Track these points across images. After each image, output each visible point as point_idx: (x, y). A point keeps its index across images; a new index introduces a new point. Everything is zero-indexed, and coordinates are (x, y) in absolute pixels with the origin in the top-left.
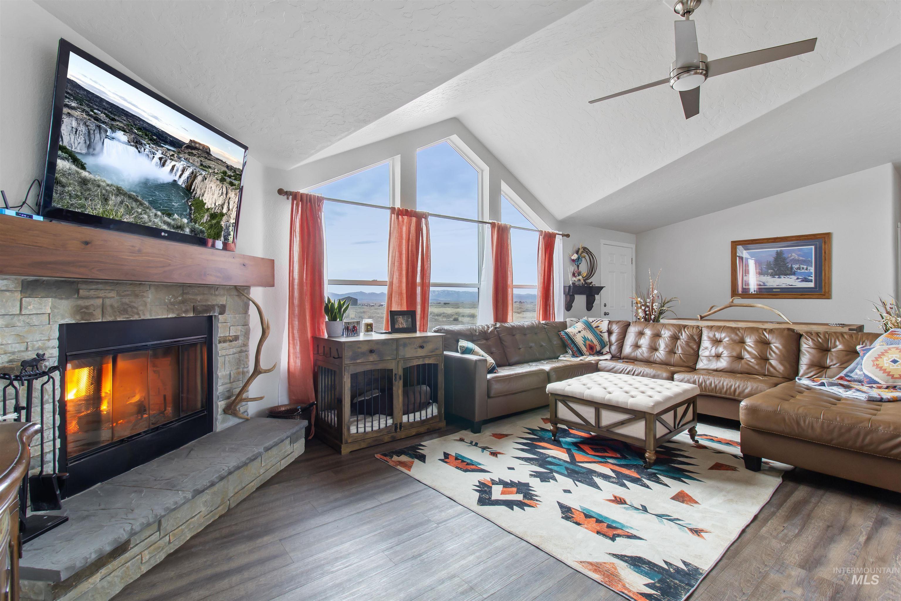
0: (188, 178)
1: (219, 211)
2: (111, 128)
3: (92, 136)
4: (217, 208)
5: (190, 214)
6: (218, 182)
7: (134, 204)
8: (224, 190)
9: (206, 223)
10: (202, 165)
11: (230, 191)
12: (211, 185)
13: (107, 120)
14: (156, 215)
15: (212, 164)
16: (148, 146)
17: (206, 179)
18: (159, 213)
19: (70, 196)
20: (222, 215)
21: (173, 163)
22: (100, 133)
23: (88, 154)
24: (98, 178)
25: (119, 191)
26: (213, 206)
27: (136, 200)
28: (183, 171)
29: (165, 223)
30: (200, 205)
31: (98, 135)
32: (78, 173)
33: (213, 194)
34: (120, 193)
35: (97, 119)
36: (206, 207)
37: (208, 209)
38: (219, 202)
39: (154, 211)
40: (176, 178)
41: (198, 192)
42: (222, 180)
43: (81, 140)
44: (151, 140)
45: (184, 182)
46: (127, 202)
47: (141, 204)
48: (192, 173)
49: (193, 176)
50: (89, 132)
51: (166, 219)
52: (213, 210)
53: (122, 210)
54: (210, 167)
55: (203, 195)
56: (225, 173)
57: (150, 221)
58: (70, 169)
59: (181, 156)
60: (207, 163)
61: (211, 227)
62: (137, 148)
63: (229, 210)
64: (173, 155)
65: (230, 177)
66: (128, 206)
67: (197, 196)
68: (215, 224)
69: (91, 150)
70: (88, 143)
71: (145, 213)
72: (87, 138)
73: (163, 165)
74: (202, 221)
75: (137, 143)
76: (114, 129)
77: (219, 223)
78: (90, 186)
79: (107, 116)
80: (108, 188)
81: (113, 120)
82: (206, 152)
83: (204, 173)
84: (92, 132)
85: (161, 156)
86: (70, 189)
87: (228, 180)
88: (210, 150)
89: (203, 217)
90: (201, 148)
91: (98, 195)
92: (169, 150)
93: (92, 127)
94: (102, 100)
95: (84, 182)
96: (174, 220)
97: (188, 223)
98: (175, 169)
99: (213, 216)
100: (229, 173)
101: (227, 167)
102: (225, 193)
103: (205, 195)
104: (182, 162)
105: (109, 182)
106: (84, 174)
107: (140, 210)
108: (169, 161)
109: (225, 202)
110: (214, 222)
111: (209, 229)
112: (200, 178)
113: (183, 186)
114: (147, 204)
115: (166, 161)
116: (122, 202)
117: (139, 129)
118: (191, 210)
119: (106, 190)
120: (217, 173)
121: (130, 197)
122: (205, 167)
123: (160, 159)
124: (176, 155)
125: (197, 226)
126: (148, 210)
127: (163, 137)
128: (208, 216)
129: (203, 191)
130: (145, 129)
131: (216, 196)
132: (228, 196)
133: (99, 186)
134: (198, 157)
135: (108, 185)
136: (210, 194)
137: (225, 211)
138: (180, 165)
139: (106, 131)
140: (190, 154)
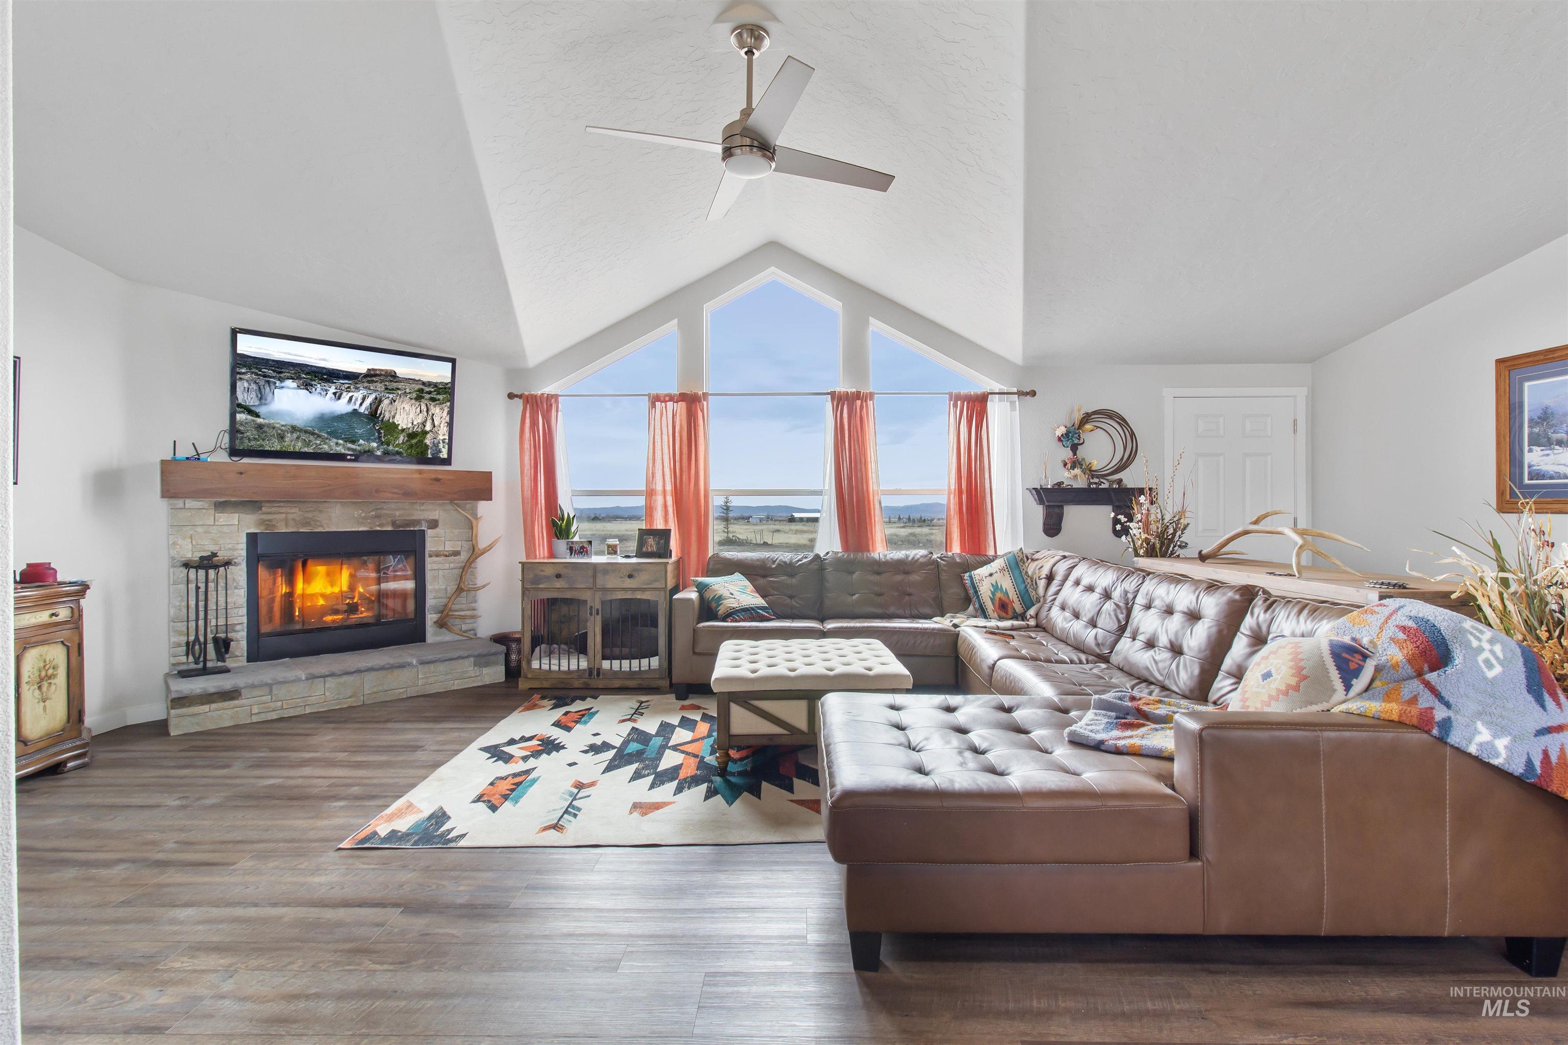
0: (371, 404)
1: (419, 430)
2: (279, 380)
3: (263, 390)
4: (416, 427)
5: (380, 437)
6: (413, 401)
7: (312, 438)
8: (424, 408)
9: (402, 443)
10: (387, 389)
11: (432, 408)
12: (403, 406)
13: (274, 374)
14: (337, 444)
15: (400, 385)
16: (319, 385)
17: (395, 401)
18: (341, 442)
19: (249, 440)
20: (426, 433)
21: (350, 394)
22: (269, 386)
23: (260, 405)
24: (272, 421)
25: (294, 429)
26: (410, 425)
27: (313, 434)
28: (364, 399)
29: (349, 449)
30: (392, 428)
31: (268, 388)
32: (253, 421)
33: (408, 414)
34: (295, 430)
35: (265, 376)
36: (400, 428)
37: (403, 430)
38: (420, 419)
39: (335, 440)
40: (357, 407)
41: (387, 416)
42: (419, 398)
43: (253, 395)
44: (321, 380)
45: (367, 409)
46: (304, 436)
47: (319, 436)
48: (376, 398)
49: (378, 402)
50: (259, 388)
51: (350, 445)
52: (411, 429)
53: (300, 444)
54: (398, 389)
55: (394, 417)
56: (421, 391)
57: (332, 450)
58: (246, 419)
59: (358, 386)
60: (395, 385)
61: (411, 446)
62: (308, 390)
63: (434, 426)
64: (349, 387)
65: (430, 393)
66: (305, 440)
67: (386, 418)
68: (416, 444)
69: (263, 401)
70: (259, 396)
71: (325, 444)
72: (258, 393)
73: (339, 398)
74: (397, 443)
75: (307, 386)
76: (281, 380)
77: (421, 442)
78: (265, 429)
79: (274, 371)
80: (283, 428)
81: (281, 372)
82: (392, 376)
83: (391, 396)
84: (262, 387)
85: (335, 391)
86: (248, 434)
87: (428, 396)
88: (395, 373)
89: (397, 438)
90: (383, 373)
91: (274, 435)
92: (343, 384)
93: (262, 383)
94: (268, 360)
95: (260, 427)
96: (359, 445)
97: (378, 446)
98: (354, 399)
99: (412, 436)
100: (427, 389)
101: (424, 384)
102: (425, 410)
103: (397, 417)
104: (361, 392)
105: (283, 423)
106: (259, 420)
107: (318, 442)
108: (345, 394)
109: (426, 420)
110: (414, 441)
111: (408, 449)
112: (386, 402)
113: (367, 412)
114: (326, 436)
115: (341, 394)
116: (298, 438)
117: (307, 374)
118: (380, 433)
119: (282, 430)
120: (410, 393)
121: (306, 432)
122: (393, 389)
123: (335, 394)
124: (352, 387)
125: (391, 448)
126: (327, 441)
127: (334, 374)
128: (404, 437)
129: (392, 414)
130: (314, 372)
131: (412, 416)
132: (430, 413)
133: (274, 428)
134: (381, 382)
135: (283, 426)
136: (404, 415)
137: (428, 427)
138: (358, 395)
139: (275, 383)
140: (369, 382)
